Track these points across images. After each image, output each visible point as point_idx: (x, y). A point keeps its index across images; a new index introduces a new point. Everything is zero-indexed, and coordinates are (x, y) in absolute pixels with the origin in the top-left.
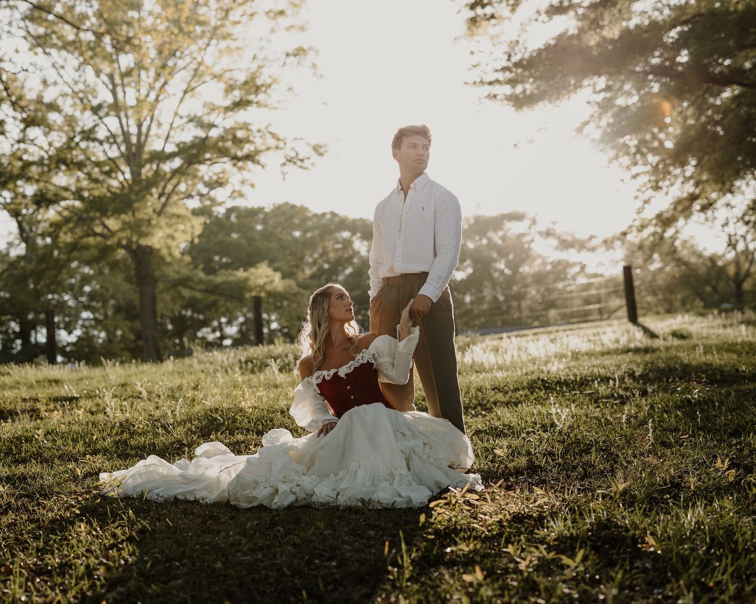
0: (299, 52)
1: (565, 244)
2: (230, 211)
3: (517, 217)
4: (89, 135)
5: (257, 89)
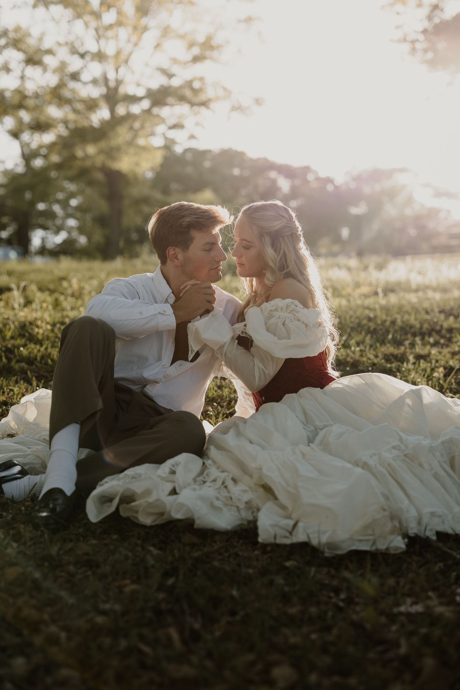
0: (249, 20)
1: (438, 194)
2: (186, 151)
3: (402, 170)
4: (75, 76)
5: (212, 48)
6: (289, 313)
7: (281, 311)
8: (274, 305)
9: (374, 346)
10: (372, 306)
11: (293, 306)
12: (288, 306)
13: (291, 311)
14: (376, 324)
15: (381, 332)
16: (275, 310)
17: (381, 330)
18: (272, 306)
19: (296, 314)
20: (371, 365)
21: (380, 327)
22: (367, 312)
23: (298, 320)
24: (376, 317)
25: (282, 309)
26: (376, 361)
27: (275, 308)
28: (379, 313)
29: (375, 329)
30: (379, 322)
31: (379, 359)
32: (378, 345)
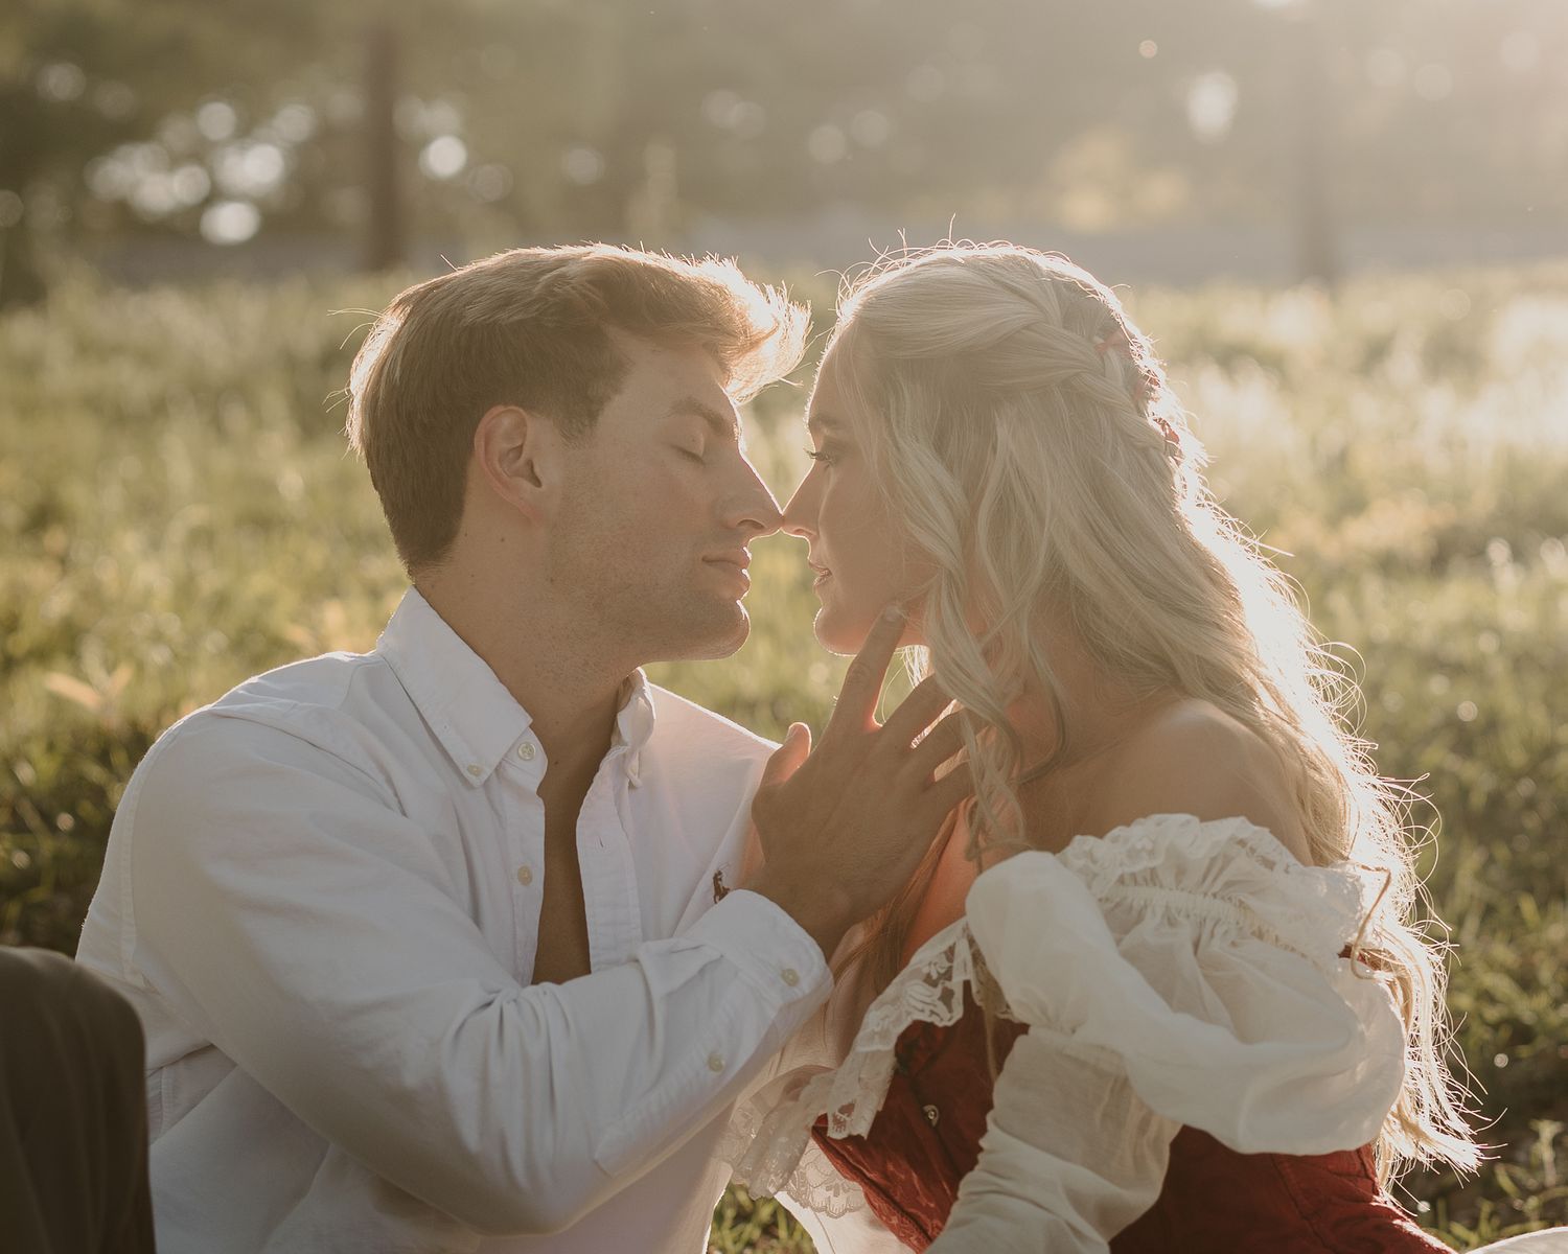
6: (1215, 895)
7: (1178, 882)
8: (1143, 849)
9: (1505, 911)
10: (1460, 649)
11: (1242, 864)
12: (1218, 863)
13: (1228, 884)
14: (1498, 767)
15: (1531, 822)
16: (1140, 879)
17: (1530, 804)
18: (1133, 854)
19: (1251, 901)
20: (1505, 1034)
21: (1526, 787)
22: (1438, 686)
23: (1253, 933)
24: (1492, 724)
25: (1181, 873)
26: (1527, 1008)
27: (1144, 864)
28: (1509, 701)
29: (1496, 801)
30: (1517, 757)
31: (1541, 1001)
32: (1528, 906)
